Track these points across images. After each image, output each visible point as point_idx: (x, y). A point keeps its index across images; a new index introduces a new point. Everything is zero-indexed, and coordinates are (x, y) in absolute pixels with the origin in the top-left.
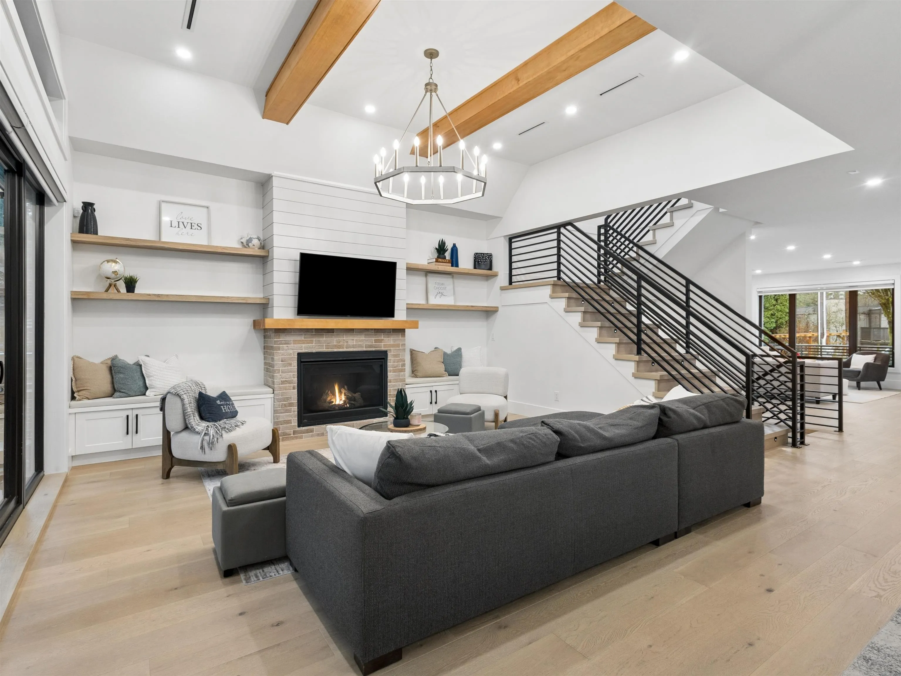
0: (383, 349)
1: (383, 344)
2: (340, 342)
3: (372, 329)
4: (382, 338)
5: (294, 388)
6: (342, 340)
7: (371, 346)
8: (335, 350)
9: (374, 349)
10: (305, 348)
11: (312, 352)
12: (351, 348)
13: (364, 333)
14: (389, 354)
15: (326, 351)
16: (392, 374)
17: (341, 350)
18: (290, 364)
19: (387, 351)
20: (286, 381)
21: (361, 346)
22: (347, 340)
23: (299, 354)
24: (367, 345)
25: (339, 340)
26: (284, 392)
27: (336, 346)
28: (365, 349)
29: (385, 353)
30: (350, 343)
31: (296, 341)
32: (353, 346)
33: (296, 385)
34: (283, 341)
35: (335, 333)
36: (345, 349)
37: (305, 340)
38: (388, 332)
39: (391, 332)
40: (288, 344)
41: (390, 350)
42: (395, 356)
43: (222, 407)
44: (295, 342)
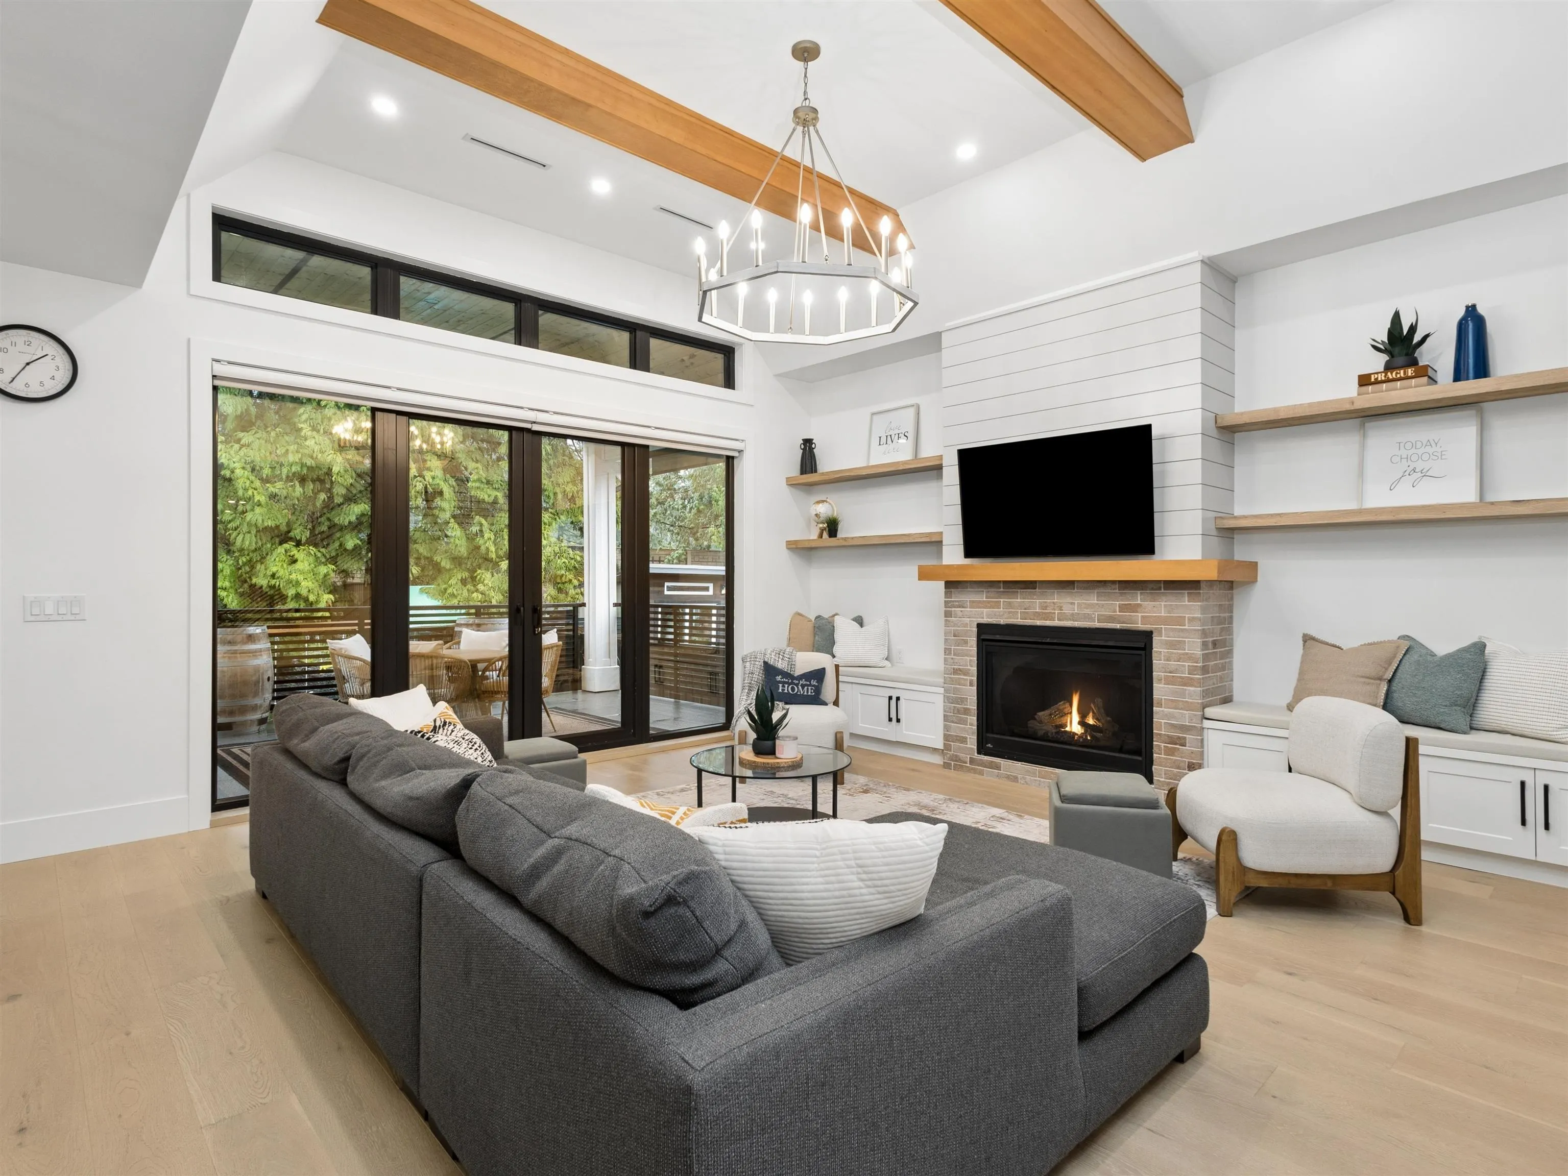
0: (1140, 626)
1: (1140, 615)
2: (1046, 607)
3: (1113, 582)
4: (1139, 602)
5: (971, 685)
6: (1050, 603)
7: (1111, 619)
8: (1039, 623)
9: (1118, 626)
10: (988, 616)
11: (998, 623)
12: (1067, 620)
13: (1096, 591)
14: (1156, 639)
15: (1022, 624)
16: (1163, 688)
17: (1048, 623)
18: (966, 642)
19: (1151, 633)
20: (960, 670)
21: (1088, 617)
22: (1060, 603)
23: (980, 626)
24: (1102, 615)
25: (1046, 602)
26: (956, 688)
27: (1037, 615)
28: (1097, 625)
29: (1148, 636)
30: (1067, 610)
31: (973, 602)
32: (1073, 617)
33: (975, 679)
34: (956, 601)
35: (1037, 590)
36: (1057, 621)
37: (989, 602)
38: (1152, 589)
39: (1160, 589)
40: (963, 607)
41: (1160, 630)
42: (1172, 645)
43: (781, 685)
44: (974, 604)
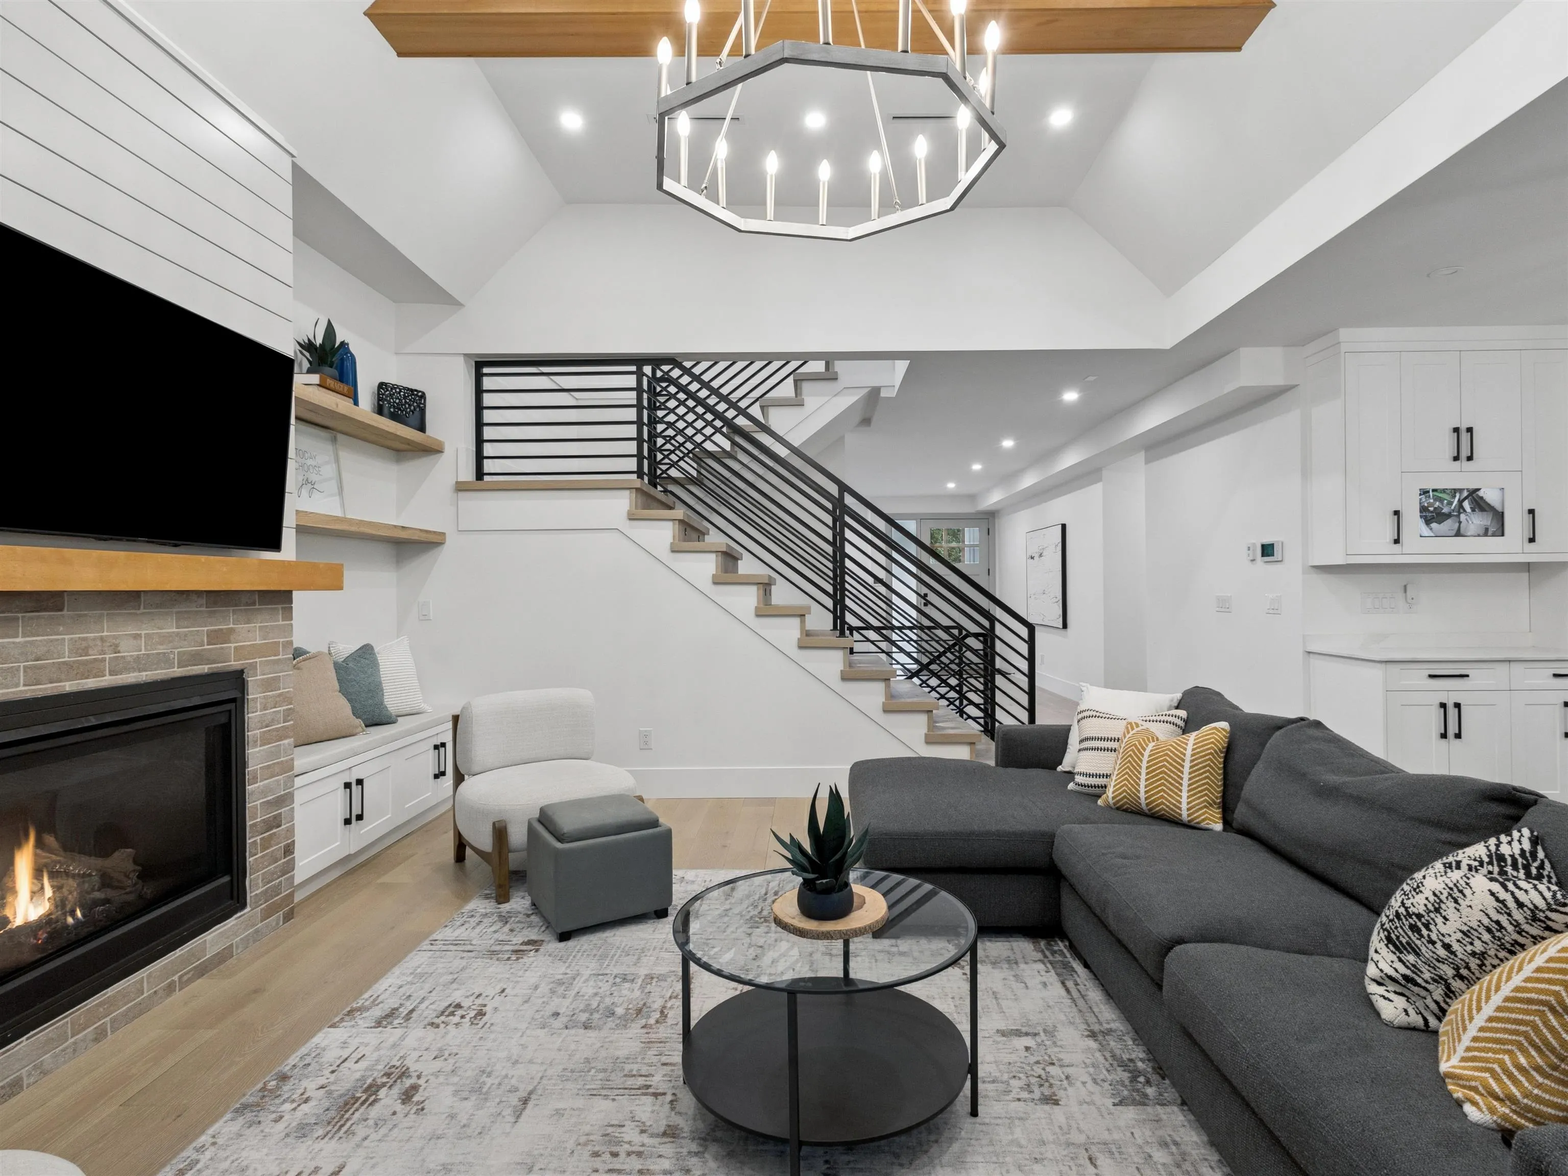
0: (234, 664)
1: (233, 645)
2: (87, 648)
3: (199, 593)
4: (231, 626)
6: (94, 639)
7: (197, 658)
8: (69, 686)
9: (204, 669)
12: (127, 670)
13: (175, 610)
14: (252, 681)
15: (28, 695)
16: (259, 752)
17: (91, 684)
19: (242, 672)
21: (164, 660)
22: (115, 637)
24: (184, 653)
25: (85, 639)
27: (70, 670)
28: (177, 672)
29: (237, 679)
30: (128, 650)
32: (139, 664)
35: (65, 612)
36: (108, 677)
38: (247, 604)
39: (254, 604)
41: (253, 666)
42: (270, 685)
